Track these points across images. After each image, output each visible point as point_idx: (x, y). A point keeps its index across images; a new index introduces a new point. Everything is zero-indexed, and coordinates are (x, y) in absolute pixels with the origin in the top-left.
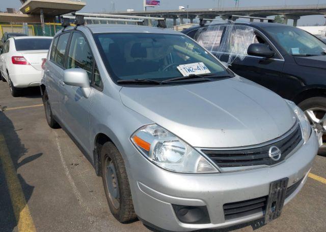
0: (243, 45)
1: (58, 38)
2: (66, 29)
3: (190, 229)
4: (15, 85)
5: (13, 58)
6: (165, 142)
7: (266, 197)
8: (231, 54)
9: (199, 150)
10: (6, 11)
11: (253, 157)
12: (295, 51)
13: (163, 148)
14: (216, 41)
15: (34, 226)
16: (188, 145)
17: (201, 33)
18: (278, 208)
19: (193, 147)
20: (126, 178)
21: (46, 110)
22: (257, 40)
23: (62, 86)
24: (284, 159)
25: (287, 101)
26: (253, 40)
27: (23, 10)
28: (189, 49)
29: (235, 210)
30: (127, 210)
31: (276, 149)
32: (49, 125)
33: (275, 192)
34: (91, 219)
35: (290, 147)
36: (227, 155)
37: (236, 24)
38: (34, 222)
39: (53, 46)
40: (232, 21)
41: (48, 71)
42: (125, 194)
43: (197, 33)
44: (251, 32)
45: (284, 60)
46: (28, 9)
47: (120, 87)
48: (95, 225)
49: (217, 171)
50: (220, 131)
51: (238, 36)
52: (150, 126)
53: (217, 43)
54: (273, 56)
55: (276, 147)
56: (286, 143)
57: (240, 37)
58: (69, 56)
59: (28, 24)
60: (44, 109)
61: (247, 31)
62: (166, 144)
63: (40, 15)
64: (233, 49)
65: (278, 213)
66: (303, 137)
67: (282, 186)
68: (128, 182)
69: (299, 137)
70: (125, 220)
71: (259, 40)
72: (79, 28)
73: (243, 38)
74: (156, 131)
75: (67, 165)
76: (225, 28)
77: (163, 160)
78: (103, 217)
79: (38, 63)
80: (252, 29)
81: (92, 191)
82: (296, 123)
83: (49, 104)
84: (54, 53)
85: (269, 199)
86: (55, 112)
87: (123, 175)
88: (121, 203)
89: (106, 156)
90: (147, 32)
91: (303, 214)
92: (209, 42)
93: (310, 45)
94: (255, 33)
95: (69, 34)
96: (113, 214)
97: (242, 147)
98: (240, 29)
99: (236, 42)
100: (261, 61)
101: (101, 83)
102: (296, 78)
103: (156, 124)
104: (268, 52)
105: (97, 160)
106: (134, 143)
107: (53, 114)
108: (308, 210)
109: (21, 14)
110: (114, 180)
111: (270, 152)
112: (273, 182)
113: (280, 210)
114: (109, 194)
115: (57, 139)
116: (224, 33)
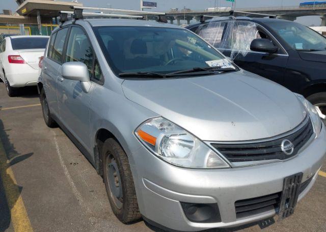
0: (245, 41)
1: (55, 34)
2: (64, 25)
3: (199, 228)
4: (11, 84)
5: (9, 57)
6: (171, 135)
7: (280, 194)
8: (233, 51)
9: (208, 143)
10: (3, 12)
11: (265, 151)
12: (299, 46)
13: (170, 143)
14: (217, 38)
15: (31, 228)
16: (196, 139)
17: (201, 30)
18: (291, 205)
19: (202, 141)
20: (130, 175)
21: (43, 109)
22: (259, 36)
23: (60, 82)
24: (296, 153)
25: (296, 94)
26: (256, 35)
27: (19, 12)
28: (192, 44)
29: (247, 207)
30: (131, 210)
31: (289, 143)
32: (47, 124)
33: (289, 188)
34: (92, 220)
35: (302, 141)
36: (238, 149)
37: (237, 20)
38: (32, 224)
39: (50, 45)
40: (233, 17)
41: (46, 68)
42: (128, 192)
43: (197, 30)
44: (254, 27)
45: (288, 55)
46: (24, 11)
47: (122, 80)
48: (96, 226)
49: (228, 166)
50: (230, 123)
51: (240, 32)
52: (156, 119)
53: (218, 39)
54: (277, 51)
55: (288, 140)
56: (298, 136)
57: (242, 33)
58: (67, 54)
59: (25, 25)
60: (41, 108)
61: (249, 26)
62: (172, 137)
63: (37, 16)
64: (235, 45)
65: (291, 210)
66: (314, 131)
67: (296, 181)
68: (132, 179)
69: (310, 130)
70: (129, 220)
71: (261, 36)
72: (78, 22)
73: (244, 34)
74: (161, 125)
75: (65, 164)
76: (226, 24)
77: (169, 155)
78: (105, 218)
79: (35, 62)
80: (255, 25)
81: (93, 191)
82: (306, 117)
83: (46, 102)
84: (51, 53)
85: (283, 196)
86: (52, 111)
87: (126, 173)
88: (124, 202)
89: (108, 153)
90: (149, 26)
91: (313, 212)
92: (210, 39)
93: (313, 41)
94: (258, 28)
95: (67, 29)
96: (116, 215)
97: (253, 140)
98: (241, 24)
99: (238, 38)
100: (264, 57)
101: (101, 77)
102: (300, 73)
103: (162, 117)
104: (271, 47)
105: (98, 158)
106: (139, 137)
107: (51, 112)
108: (319, 207)
109: (18, 16)
110: (117, 179)
111: (282, 145)
112: (287, 177)
113: (293, 207)
114: (111, 193)
115: (55, 138)
116: (225, 29)
